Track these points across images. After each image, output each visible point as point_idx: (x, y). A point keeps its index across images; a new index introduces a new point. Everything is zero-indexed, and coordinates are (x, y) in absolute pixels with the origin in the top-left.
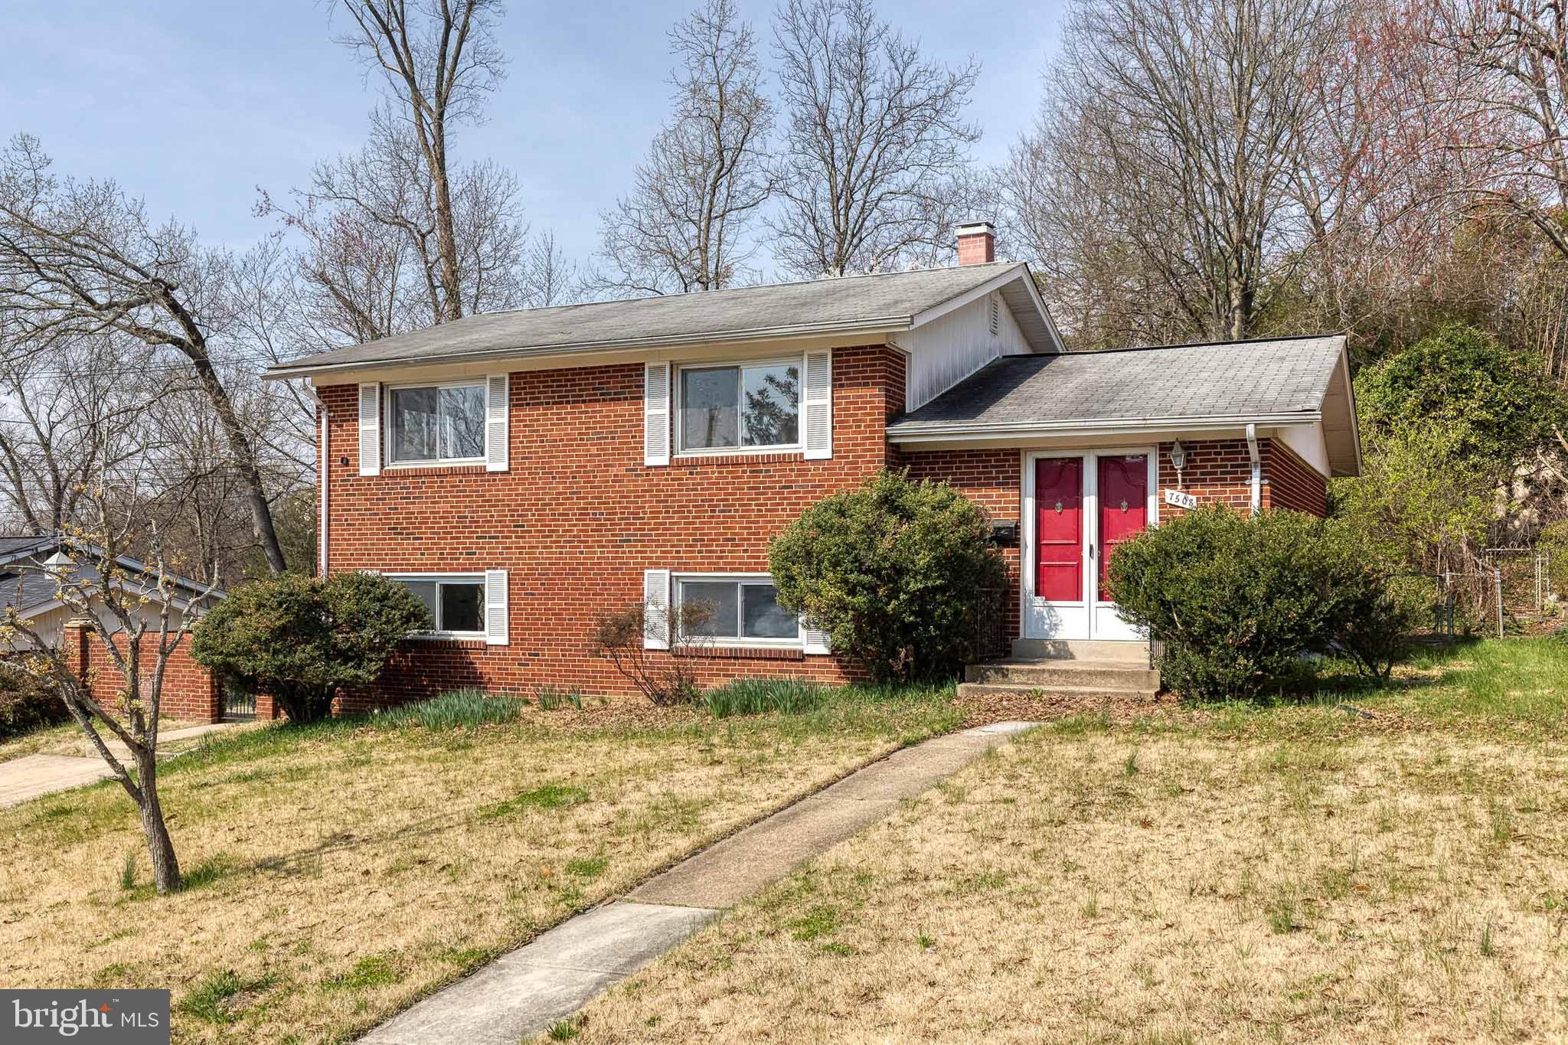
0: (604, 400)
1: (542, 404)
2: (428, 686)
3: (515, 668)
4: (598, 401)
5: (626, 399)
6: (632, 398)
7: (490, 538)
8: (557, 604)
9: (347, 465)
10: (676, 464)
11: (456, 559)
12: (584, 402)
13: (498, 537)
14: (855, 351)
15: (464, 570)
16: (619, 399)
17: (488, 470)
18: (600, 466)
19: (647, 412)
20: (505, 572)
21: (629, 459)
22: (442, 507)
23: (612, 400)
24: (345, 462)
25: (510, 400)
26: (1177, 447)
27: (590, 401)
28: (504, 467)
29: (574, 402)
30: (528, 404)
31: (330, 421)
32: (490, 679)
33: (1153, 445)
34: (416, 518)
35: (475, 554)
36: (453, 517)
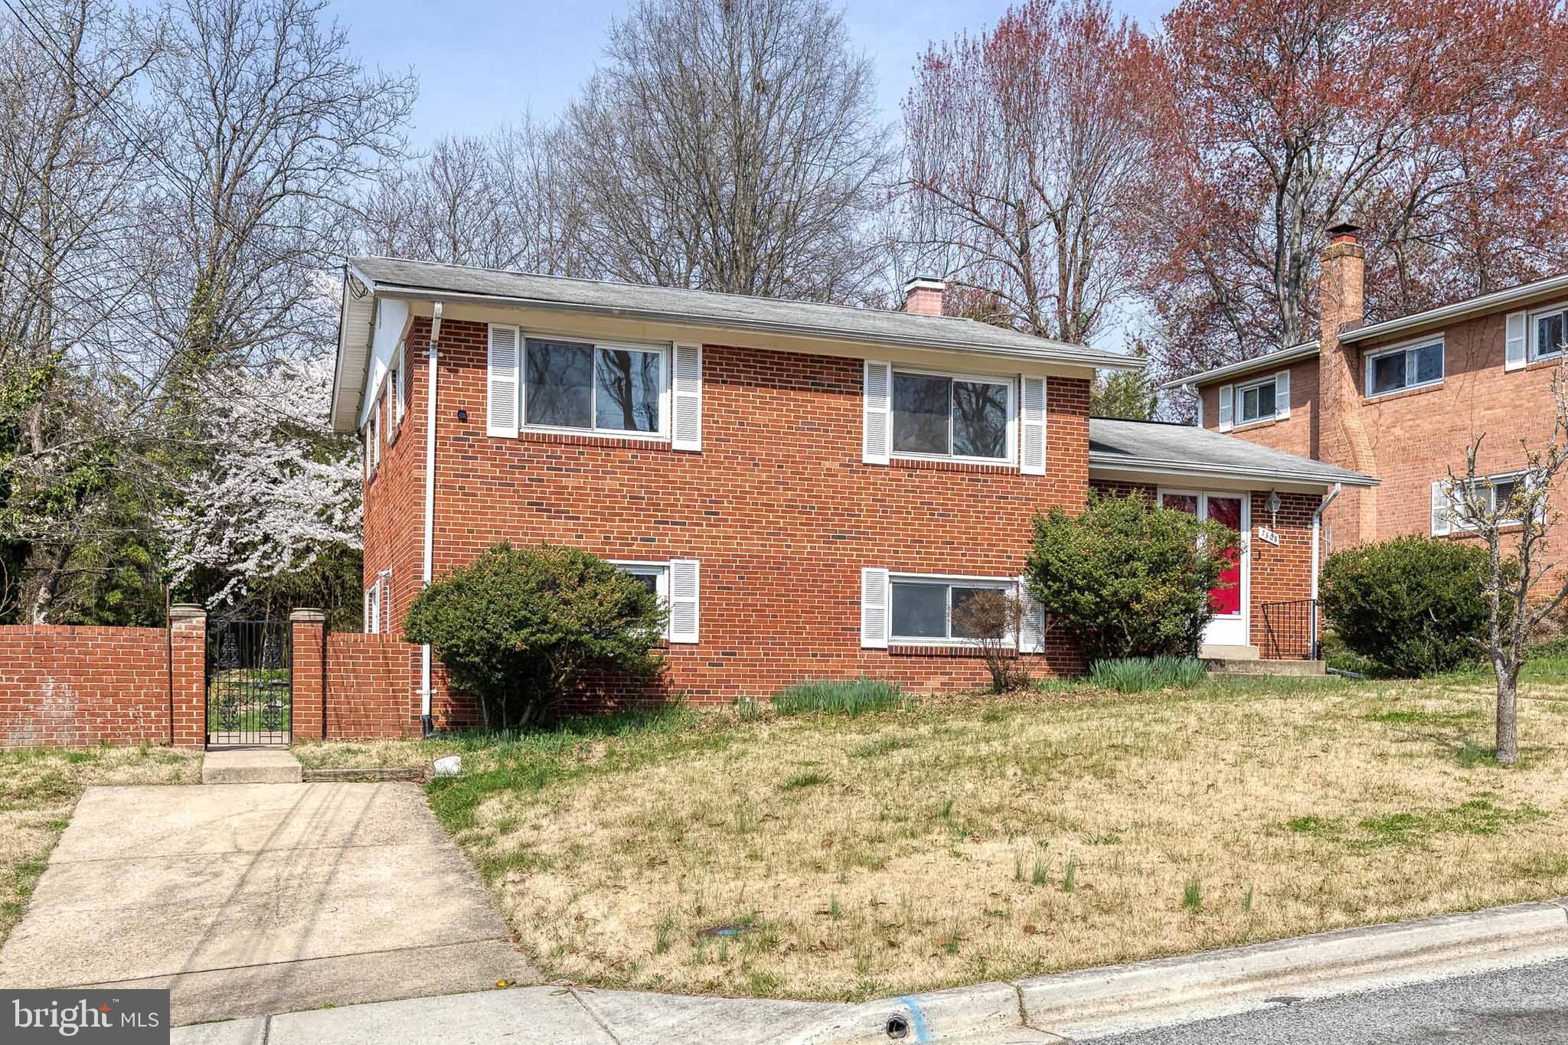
0: (817, 391)
1: (742, 384)
2: (585, 691)
3: (705, 669)
4: (810, 390)
5: (841, 392)
6: (848, 393)
7: (673, 523)
8: (759, 599)
9: (464, 420)
10: (895, 465)
11: (629, 545)
12: (793, 389)
13: (684, 524)
14: (1065, 381)
15: (637, 558)
16: (833, 392)
17: (675, 447)
18: (810, 458)
19: (866, 409)
20: (697, 563)
21: (845, 455)
22: (609, 484)
23: (825, 391)
24: (462, 416)
25: (704, 374)
26: (1274, 497)
27: (800, 389)
28: (696, 446)
29: (781, 387)
30: (724, 382)
31: (439, 364)
32: (672, 681)
33: (1246, 492)
34: (570, 494)
35: (653, 540)
36: (624, 497)
